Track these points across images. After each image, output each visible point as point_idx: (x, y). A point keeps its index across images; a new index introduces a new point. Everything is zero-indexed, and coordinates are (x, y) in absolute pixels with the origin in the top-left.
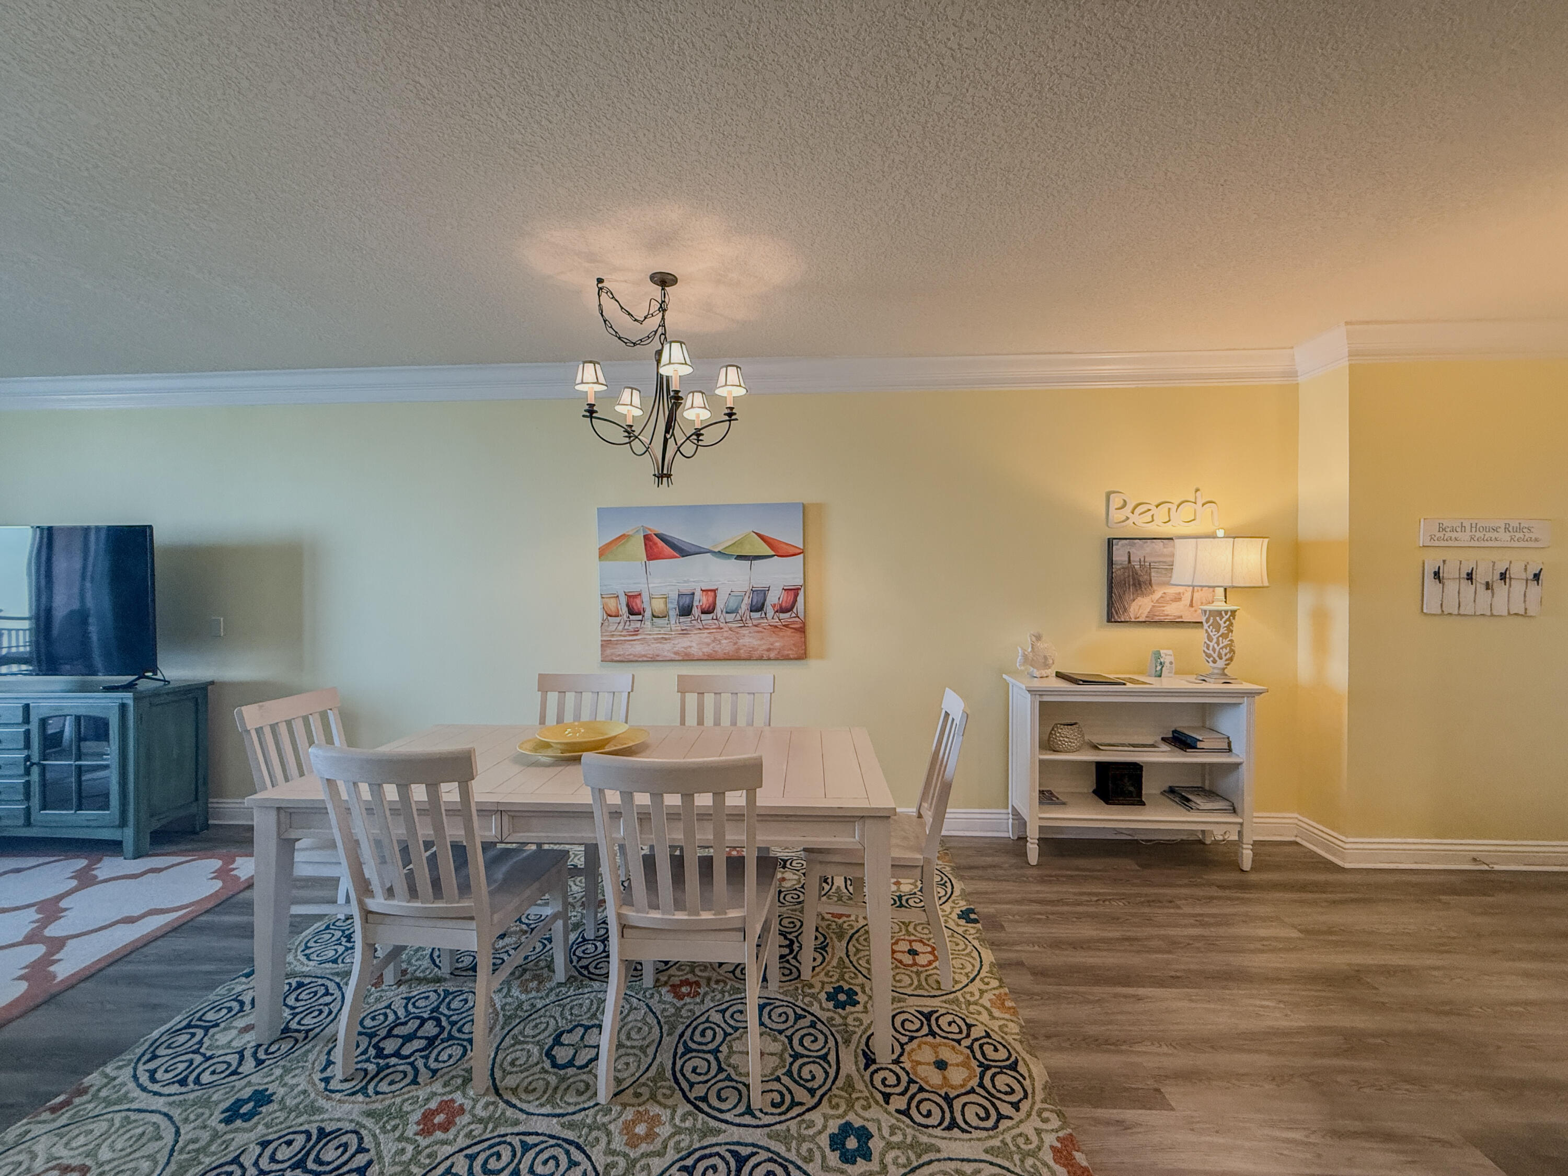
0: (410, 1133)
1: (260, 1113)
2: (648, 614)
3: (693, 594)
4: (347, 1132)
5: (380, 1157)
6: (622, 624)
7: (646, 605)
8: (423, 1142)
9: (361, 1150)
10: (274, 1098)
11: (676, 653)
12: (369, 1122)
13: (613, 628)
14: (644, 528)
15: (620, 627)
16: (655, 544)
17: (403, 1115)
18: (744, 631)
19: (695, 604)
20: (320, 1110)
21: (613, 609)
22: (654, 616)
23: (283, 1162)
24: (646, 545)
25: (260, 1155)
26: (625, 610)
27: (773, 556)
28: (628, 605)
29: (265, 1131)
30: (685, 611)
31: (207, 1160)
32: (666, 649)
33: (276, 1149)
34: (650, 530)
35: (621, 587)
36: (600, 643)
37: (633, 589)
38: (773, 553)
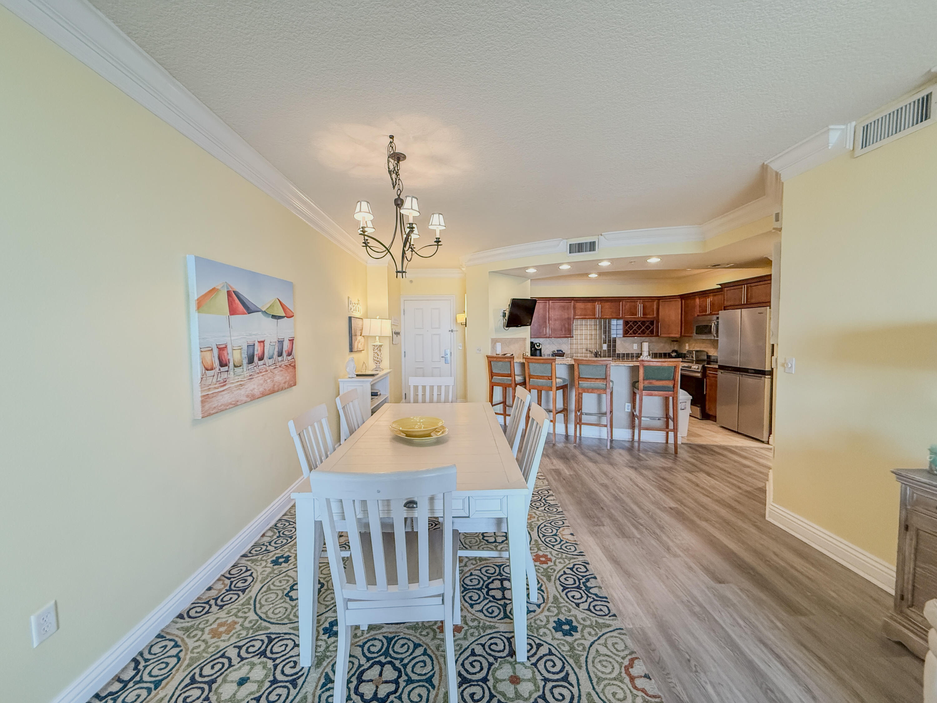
0: (552, 564)
1: (566, 619)
2: (231, 365)
3: (254, 345)
4: (560, 581)
5: (564, 567)
6: (216, 376)
7: (230, 357)
8: (553, 559)
9: (565, 573)
10: (556, 620)
11: (247, 396)
12: (553, 578)
13: (209, 381)
14: (228, 285)
15: (215, 380)
16: (234, 300)
17: (545, 570)
18: (276, 371)
19: (256, 353)
20: (555, 598)
21: (209, 362)
22: (235, 366)
23: (581, 593)
24: (228, 299)
25: (583, 603)
26: (217, 362)
27: (284, 317)
28: (219, 358)
29: (573, 609)
30: (251, 360)
31: (594, 619)
32: (241, 394)
33: (578, 599)
34: (231, 288)
35: (214, 341)
36: (200, 399)
37: (221, 342)
38: (284, 315)
